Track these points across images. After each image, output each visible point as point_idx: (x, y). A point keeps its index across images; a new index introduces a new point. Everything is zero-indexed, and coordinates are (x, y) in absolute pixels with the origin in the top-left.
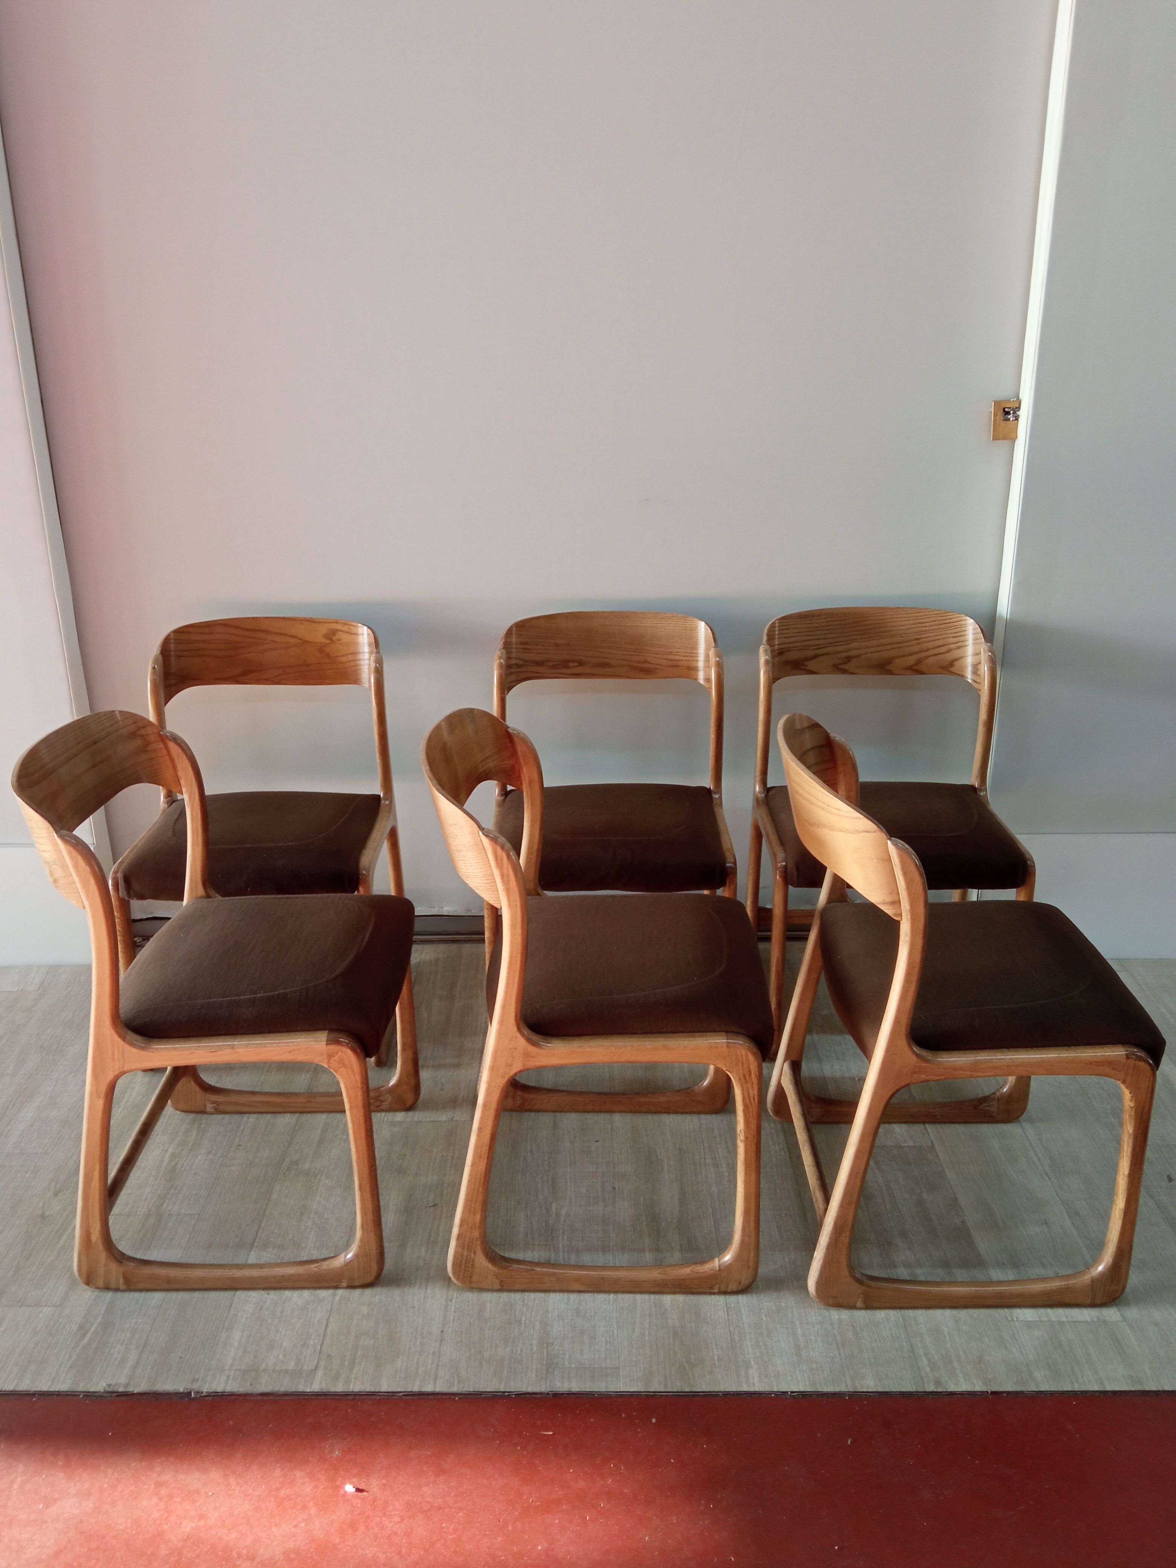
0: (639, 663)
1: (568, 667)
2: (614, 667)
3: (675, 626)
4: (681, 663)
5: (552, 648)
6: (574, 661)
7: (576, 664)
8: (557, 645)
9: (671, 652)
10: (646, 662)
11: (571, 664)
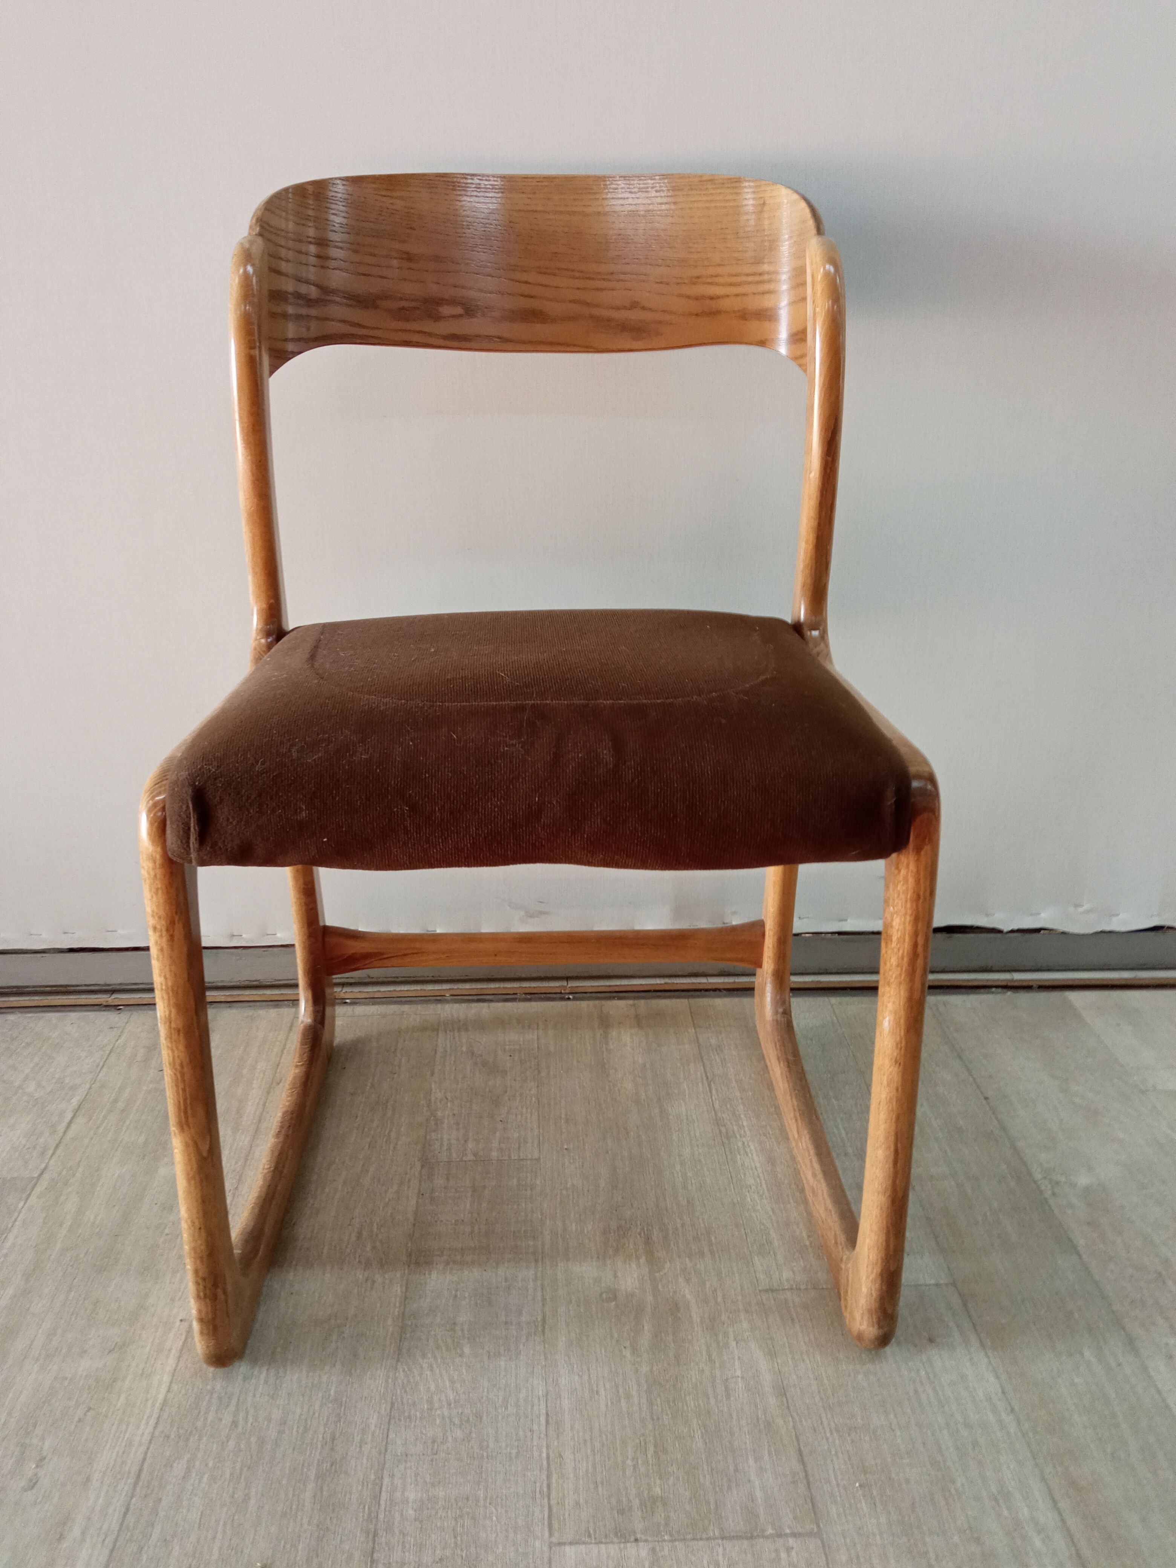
0: (618, 308)
1: (438, 318)
2: (554, 320)
3: (708, 208)
4: (725, 304)
5: (395, 263)
6: (453, 302)
7: (459, 310)
8: (409, 257)
9: (698, 277)
10: (634, 305)
11: (446, 310)
